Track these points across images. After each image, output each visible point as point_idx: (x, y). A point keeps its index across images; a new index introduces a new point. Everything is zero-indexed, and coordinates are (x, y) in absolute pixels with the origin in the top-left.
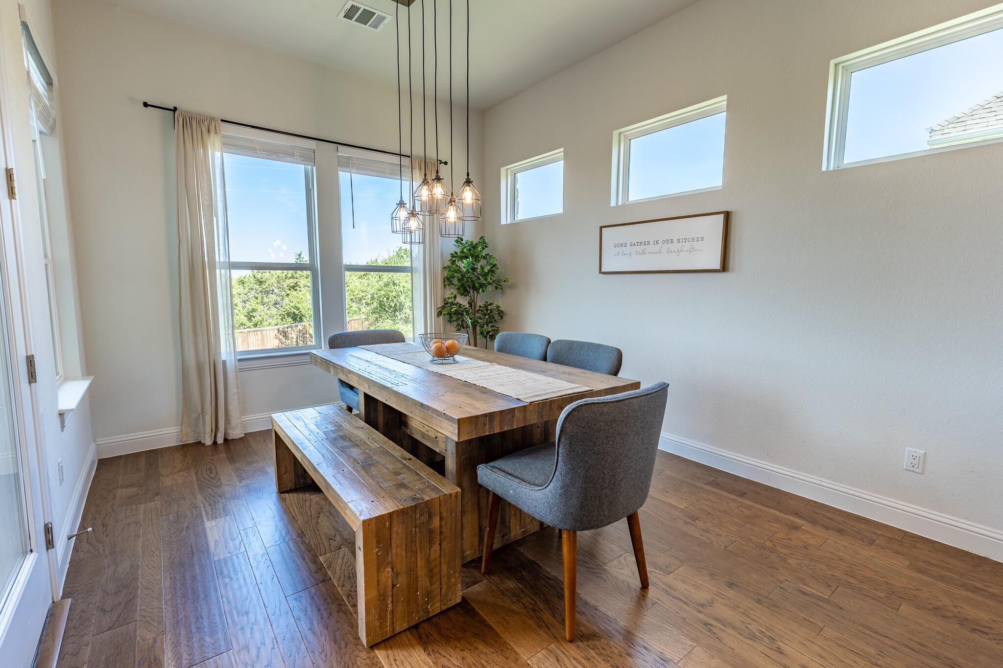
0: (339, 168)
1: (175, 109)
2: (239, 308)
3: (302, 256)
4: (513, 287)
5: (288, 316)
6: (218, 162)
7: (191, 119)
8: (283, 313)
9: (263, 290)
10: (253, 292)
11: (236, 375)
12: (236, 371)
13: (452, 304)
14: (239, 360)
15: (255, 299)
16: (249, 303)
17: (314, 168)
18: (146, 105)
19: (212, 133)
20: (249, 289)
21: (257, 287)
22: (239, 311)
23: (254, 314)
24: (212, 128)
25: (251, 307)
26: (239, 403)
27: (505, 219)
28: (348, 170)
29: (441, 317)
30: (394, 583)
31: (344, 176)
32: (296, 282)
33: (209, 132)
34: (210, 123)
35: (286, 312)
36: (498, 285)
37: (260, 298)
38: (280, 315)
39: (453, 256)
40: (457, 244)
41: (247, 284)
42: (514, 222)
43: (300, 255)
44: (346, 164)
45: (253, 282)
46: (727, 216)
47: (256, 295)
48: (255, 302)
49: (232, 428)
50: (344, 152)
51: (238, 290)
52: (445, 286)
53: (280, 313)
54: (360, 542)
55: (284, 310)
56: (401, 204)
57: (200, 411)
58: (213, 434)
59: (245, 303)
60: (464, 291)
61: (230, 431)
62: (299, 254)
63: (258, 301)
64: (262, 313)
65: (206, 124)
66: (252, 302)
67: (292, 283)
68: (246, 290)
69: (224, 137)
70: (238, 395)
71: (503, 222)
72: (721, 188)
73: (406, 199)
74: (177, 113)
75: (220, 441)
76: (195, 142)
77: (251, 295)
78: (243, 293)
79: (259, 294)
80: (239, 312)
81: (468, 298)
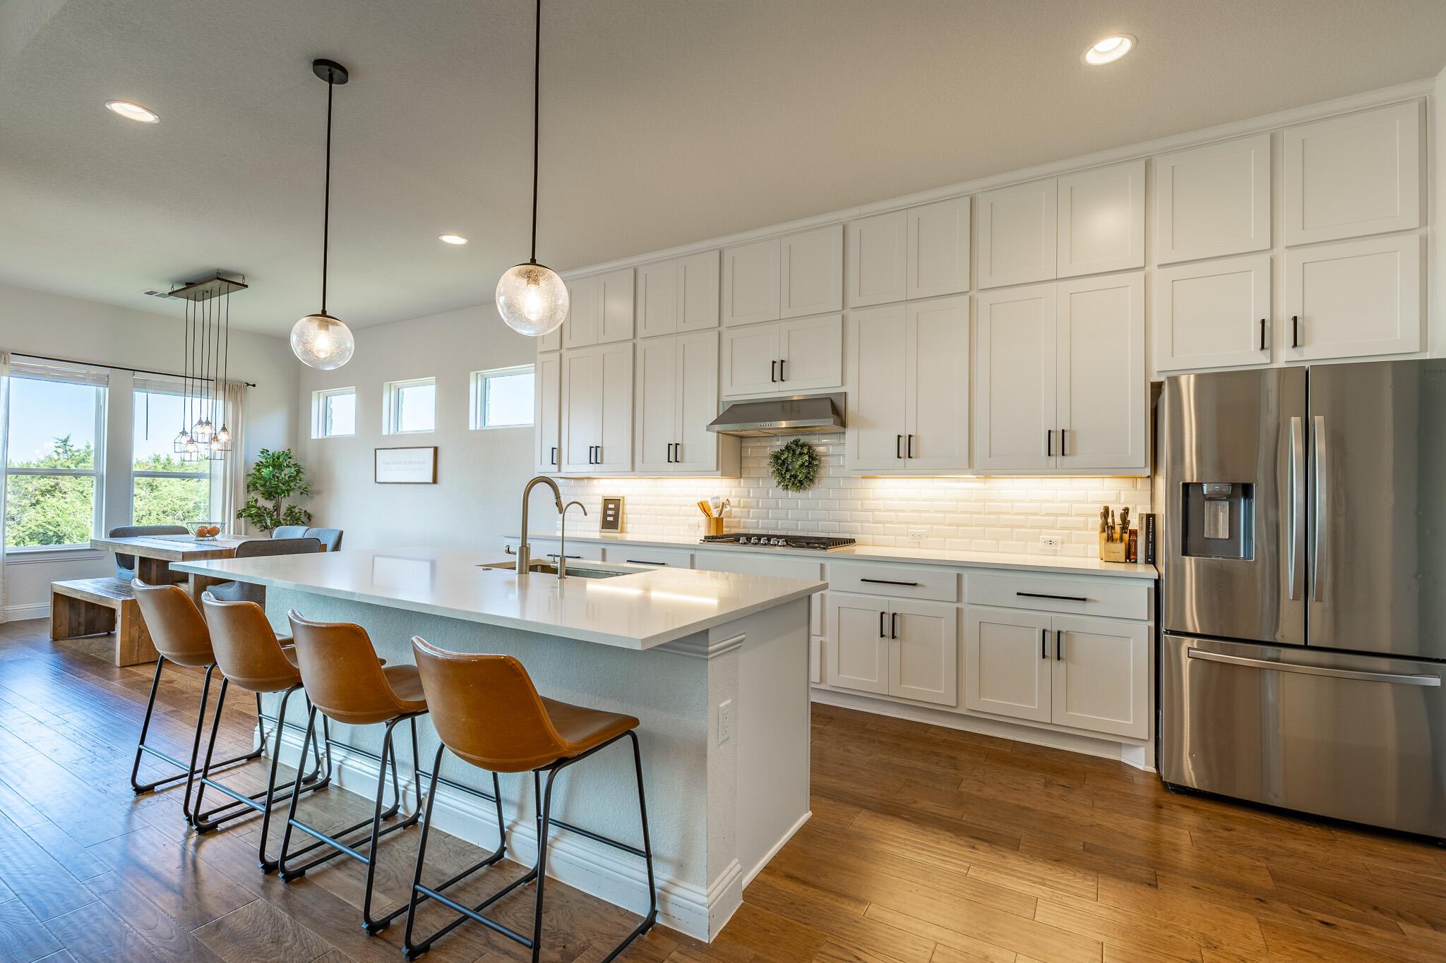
0: (135, 389)
3: (69, 443)
4: (319, 492)
5: (31, 539)
8: (21, 534)
11: (3, 567)
12: (3, 563)
13: (253, 507)
14: (8, 554)
17: (107, 389)
26: (4, 592)
27: (316, 433)
28: (145, 390)
29: (242, 520)
30: (141, 635)
31: (139, 397)
32: (53, 484)
35: (27, 533)
36: (305, 492)
38: (14, 538)
39: (258, 465)
40: (262, 455)
42: (325, 437)
43: (66, 441)
44: (144, 386)
46: (436, 449)
50: (138, 376)
52: (248, 491)
53: (14, 535)
54: (119, 613)
55: (24, 529)
56: (184, 433)
60: (269, 495)
62: (63, 439)
67: (45, 485)
69: (12, 365)
70: (4, 585)
71: (314, 436)
72: (433, 432)
73: (188, 430)
81: (274, 502)
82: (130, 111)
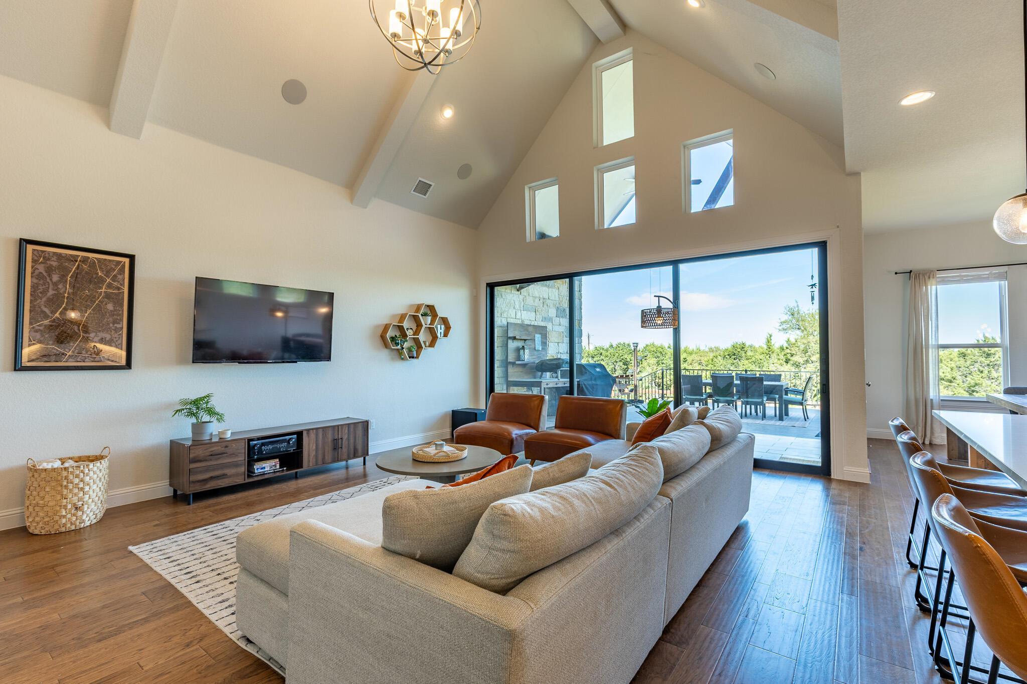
1: (911, 271)
2: (958, 382)
6: (934, 292)
7: (919, 274)
9: (991, 364)
10: (977, 365)
12: (939, 406)
15: (979, 373)
16: (971, 376)
17: (1007, 282)
18: (896, 273)
19: (931, 279)
20: (972, 362)
21: (983, 359)
22: (958, 384)
23: (977, 388)
24: (931, 276)
25: (973, 381)
33: (929, 278)
34: (930, 273)
37: (986, 372)
41: (969, 357)
45: (977, 354)
47: (981, 369)
48: (979, 376)
49: (934, 438)
51: (958, 363)
57: (915, 424)
58: (923, 438)
59: (966, 377)
61: (934, 439)
63: (983, 375)
64: (989, 389)
65: (928, 275)
66: (974, 376)
68: (968, 363)
69: (938, 278)
74: (912, 273)
75: (927, 442)
76: (921, 284)
77: (974, 369)
78: (964, 366)
79: (986, 368)
80: (957, 386)
82: (916, 98)
